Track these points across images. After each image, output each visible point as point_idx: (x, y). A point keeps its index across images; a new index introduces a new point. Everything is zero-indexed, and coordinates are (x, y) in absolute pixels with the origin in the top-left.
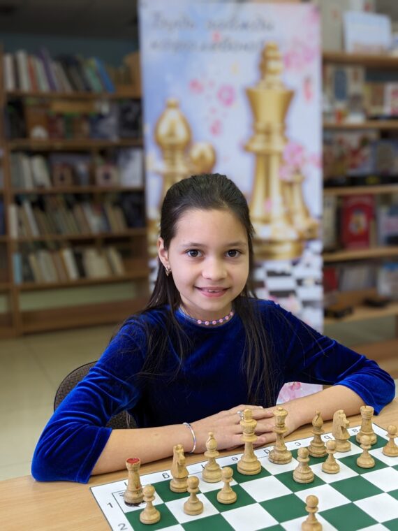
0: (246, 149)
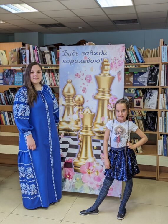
0: (95, 98)
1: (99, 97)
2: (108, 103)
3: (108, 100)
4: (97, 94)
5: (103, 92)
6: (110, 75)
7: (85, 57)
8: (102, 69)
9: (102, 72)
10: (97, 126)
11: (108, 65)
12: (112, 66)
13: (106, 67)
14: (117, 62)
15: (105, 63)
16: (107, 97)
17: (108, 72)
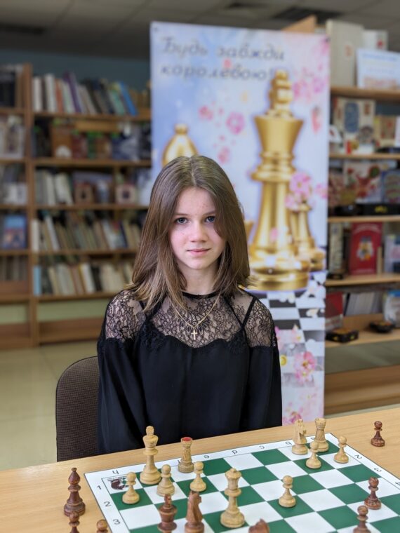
0: (253, 177)
1: (265, 174)
2: (288, 191)
3: (287, 184)
4: (259, 168)
5: (275, 162)
6: (291, 115)
7: (227, 63)
8: (273, 98)
9: (272, 107)
10: (261, 254)
11: (286, 88)
12: (297, 93)
13: (282, 94)
14: (309, 80)
15: (280, 83)
16: (284, 174)
17: (286, 107)
